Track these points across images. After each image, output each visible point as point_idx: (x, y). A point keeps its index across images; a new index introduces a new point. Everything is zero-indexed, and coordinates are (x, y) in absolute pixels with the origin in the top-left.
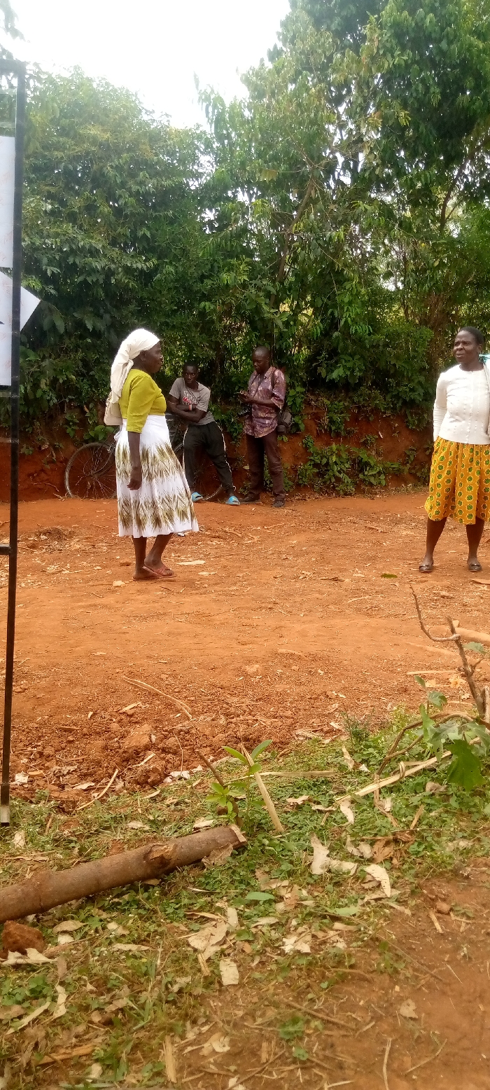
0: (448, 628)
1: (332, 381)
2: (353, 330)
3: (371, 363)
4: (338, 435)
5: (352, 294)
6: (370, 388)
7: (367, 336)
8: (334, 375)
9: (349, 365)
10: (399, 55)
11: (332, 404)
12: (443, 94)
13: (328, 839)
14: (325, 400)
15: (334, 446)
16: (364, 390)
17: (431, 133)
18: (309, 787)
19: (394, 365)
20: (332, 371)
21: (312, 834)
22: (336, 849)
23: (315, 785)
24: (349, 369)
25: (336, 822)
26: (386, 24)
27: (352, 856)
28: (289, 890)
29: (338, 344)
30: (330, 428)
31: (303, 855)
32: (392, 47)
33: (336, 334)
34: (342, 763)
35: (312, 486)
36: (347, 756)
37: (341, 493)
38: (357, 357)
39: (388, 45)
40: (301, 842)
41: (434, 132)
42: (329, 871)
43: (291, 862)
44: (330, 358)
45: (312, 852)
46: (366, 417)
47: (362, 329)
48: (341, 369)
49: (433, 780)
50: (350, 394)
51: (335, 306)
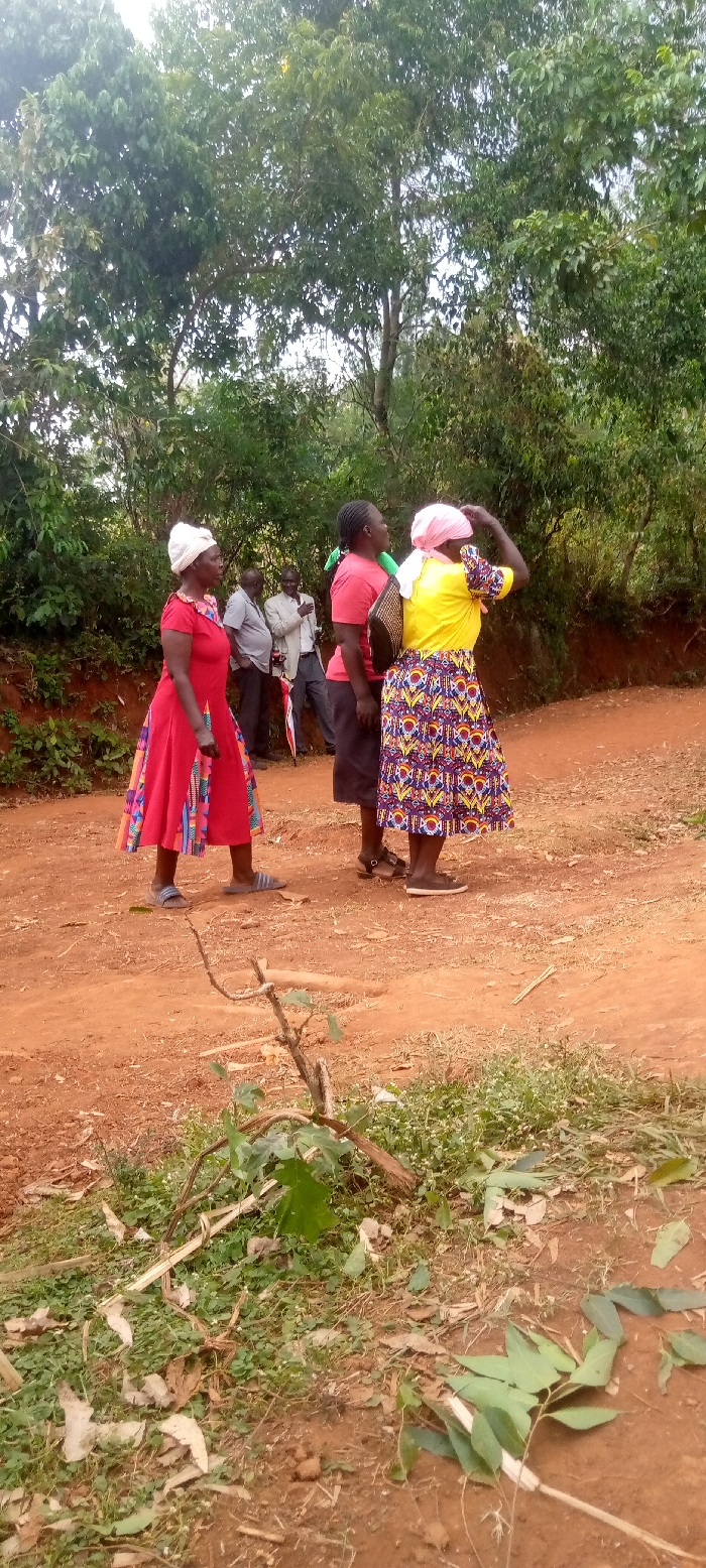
0: (252, 972)
1: (35, 625)
2: (58, 547)
3: (94, 596)
4: (55, 704)
5: (50, 496)
6: (95, 633)
7: (82, 557)
8: (38, 615)
9: (59, 599)
10: (77, 151)
11: (40, 658)
12: (150, 211)
13: (89, 1385)
14: (28, 654)
15: (52, 723)
16: (86, 634)
17: (140, 265)
18: (49, 1290)
19: (128, 597)
20: (35, 610)
21: (59, 1385)
22: (107, 1403)
23: (59, 1286)
24: (60, 605)
25: (102, 1351)
26: (54, 108)
27: (135, 1407)
28: (26, 1505)
29: (37, 569)
30: (43, 696)
31: (48, 1430)
32: (65, 139)
33: (32, 554)
34: (105, 1235)
35: (23, 785)
36: (113, 1220)
37: (72, 790)
38: (69, 588)
39: (59, 136)
40: (42, 1403)
41: (145, 265)
42: (97, 1448)
43: (26, 1449)
44: (28, 590)
45: (63, 1418)
46: (95, 675)
47: (71, 546)
48: (47, 605)
49: (257, 1233)
50: (68, 644)
51: (26, 513)
